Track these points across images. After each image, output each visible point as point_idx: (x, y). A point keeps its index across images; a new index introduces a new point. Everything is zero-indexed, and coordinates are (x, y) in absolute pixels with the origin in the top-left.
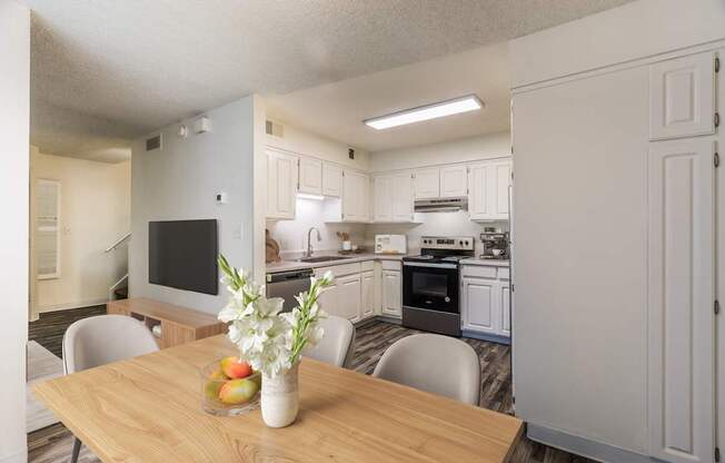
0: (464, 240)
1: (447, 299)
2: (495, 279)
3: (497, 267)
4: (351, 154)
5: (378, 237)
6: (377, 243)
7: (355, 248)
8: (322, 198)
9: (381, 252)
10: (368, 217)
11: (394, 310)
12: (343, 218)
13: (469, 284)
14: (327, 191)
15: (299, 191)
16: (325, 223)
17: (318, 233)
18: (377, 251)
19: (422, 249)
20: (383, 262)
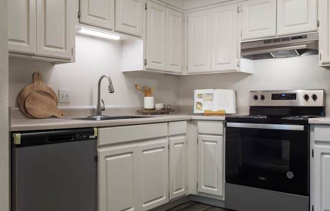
0: (310, 93)
1: (290, 175)
5: (197, 92)
6: (197, 100)
7: (159, 106)
9: (203, 112)
10: (180, 67)
11: (214, 188)
12: (145, 64)
13: (322, 154)
14: (122, 25)
15: (80, 23)
16: (123, 72)
17: (111, 83)
18: (196, 111)
19: (251, 107)
20: (200, 123)
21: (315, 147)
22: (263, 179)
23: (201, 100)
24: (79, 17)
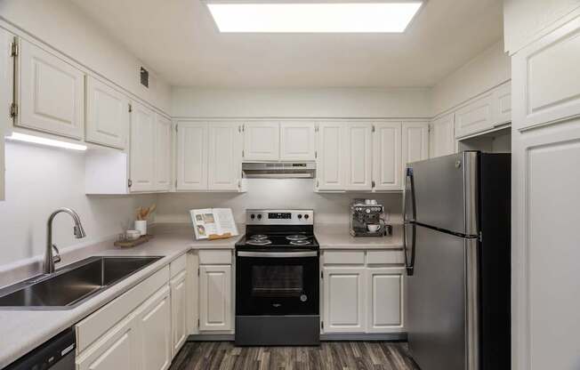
0: (303, 213)
1: (304, 298)
2: (362, 265)
3: (365, 251)
4: (144, 77)
8: (83, 148)
9: (207, 237)
10: (168, 183)
11: (221, 322)
12: (129, 186)
13: (331, 275)
14: (98, 133)
15: (15, 125)
16: (88, 195)
17: (78, 223)
18: (199, 237)
19: (247, 226)
20: (201, 253)
21: (324, 269)
22: (277, 305)
23: (201, 223)
24: (14, 115)
